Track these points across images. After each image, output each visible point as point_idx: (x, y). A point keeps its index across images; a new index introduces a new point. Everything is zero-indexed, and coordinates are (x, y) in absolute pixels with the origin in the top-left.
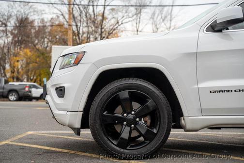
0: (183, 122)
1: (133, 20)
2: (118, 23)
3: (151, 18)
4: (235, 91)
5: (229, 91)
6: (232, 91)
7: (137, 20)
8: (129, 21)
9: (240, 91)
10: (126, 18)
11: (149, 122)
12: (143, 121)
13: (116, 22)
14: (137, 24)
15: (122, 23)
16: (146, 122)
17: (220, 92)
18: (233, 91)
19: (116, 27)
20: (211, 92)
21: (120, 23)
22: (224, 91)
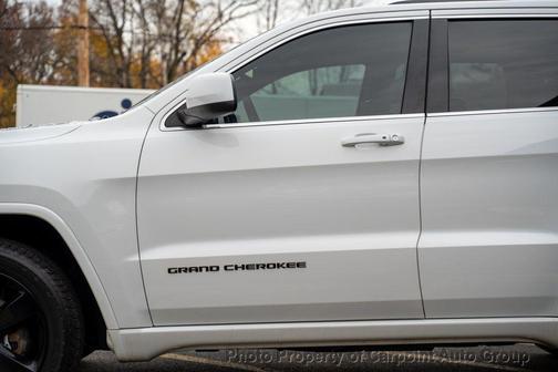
0: (109, 342)
1: (261, 9)
2: (221, 15)
3: (303, 6)
4: (226, 268)
5: (211, 268)
6: (218, 268)
7: (268, 10)
8: (248, 14)
9: (236, 268)
10: (241, 5)
11: (23, 344)
12: (7, 342)
13: (216, 16)
14: (268, 19)
15: (230, 19)
16: (14, 344)
17: (191, 270)
18: (222, 268)
19: (214, 27)
20: (169, 271)
21: (226, 18)
22: (201, 268)
